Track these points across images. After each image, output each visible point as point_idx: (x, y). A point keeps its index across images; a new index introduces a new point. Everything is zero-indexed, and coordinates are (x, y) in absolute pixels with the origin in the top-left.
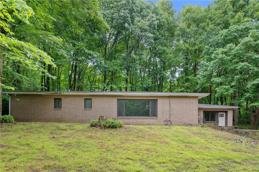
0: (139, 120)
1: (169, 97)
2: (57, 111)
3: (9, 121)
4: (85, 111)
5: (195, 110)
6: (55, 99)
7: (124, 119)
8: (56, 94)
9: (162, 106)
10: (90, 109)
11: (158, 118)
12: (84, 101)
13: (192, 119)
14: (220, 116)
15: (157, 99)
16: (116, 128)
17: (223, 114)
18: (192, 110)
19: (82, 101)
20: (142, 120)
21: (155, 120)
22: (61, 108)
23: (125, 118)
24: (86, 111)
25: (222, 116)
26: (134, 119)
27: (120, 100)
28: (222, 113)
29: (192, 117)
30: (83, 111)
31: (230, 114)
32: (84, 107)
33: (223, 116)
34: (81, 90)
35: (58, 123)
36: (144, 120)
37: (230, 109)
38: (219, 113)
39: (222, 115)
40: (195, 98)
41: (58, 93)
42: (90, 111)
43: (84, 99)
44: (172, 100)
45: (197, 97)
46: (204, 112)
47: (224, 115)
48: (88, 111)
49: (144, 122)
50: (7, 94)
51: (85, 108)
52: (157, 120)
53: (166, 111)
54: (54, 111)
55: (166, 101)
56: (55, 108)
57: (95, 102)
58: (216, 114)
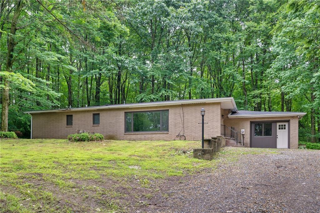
1: (183, 106)
2: (69, 128)
4: (93, 127)
5: (216, 120)
6: (68, 116)
7: (131, 135)
8: (67, 111)
9: (173, 117)
10: (98, 125)
11: (170, 133)
12: (92, 116)
13: (213, 132)
14: (279, 129)
15: (168, 110)
17: (285, 125)
18: (212, 121)
19: (90, 117)
20: (151, 136)
21: (166, 135)
22: (72, 125)
23: (132, 133)
24: (95, 127)
25: (282, 129)
26: (142, 135)
27: (128, 113)
28: (283, 124)
29: (212, 131)
30: (92, 127)
31: (295, 125)
32: (92, 123)
33: (285, 128)
36: (154, 135)
37: (293, 117)
38: (278, 124)
39: (283, 127)
40: (216, 104)
41: (69, 109)
42: (98, 127)
43: (92, 115)
44: (186, 110)
45: (219, 103)
47: (287, 127)
48: (96, 128)
49: (153, 138)
50: (29, 114)
51: (94, 124)
52: (168, 135)
53: (179, 124)
54: (66, 128)
55: (179, 111)
56: (67, 125)
57: (103, 117)
58: (273, 124)
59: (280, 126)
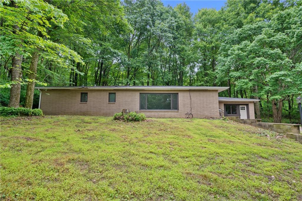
0: (160, 113)
1: (190, 91)
2: (83, 105)
3: (39, 115)
4: (109, 105)
5: (215, 103)
6: (82, 93)
7: (146, 113)
8: (83, 89)
9: (182, 99)
10: (114, 103)
11: (179, 111)
12: (108, 95)
13: (213, 112)
14: (241, 109)
15: (178, 93)
16: (138, 121)
17: (244, 107)
18: (213, 104)
19: (106, 96)
20: (164, 113)
21: (177, 113)
22: (87, 102)
23: (147, 111)
24: (110, 104)
25: (243, 109)
26: (156, 113)
27: (142, 94)
28: (243, 106)
29: (213, 110)
30: (107, 104)
31: (252, 108)
32: (108, 101)
33: (244, 109)
34: (105, 85)
35: (83, 116)
36: (166, 113)
37: (250, 102)
38: (240, 106)
39: (243, 108)
41: (85, 88)
42: (114, 104)
43: (108, 94)
44: (192, 94)
45: (216, 91)
46: (225, 105)
47: (246, 108)
48: (112, 105)
49: (166, 115)
50: (39, 89)
51: (109, 102)
52: (179, 113)
53: (187, 105)
54: (80, 105)
55: (187, 94)
56: (81, 102)
57: (119, 97)
58: (237, 107)
59: (241, 108)
